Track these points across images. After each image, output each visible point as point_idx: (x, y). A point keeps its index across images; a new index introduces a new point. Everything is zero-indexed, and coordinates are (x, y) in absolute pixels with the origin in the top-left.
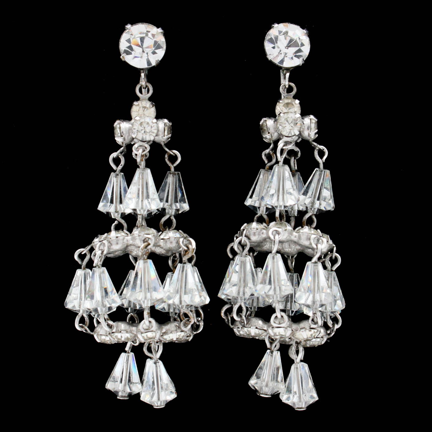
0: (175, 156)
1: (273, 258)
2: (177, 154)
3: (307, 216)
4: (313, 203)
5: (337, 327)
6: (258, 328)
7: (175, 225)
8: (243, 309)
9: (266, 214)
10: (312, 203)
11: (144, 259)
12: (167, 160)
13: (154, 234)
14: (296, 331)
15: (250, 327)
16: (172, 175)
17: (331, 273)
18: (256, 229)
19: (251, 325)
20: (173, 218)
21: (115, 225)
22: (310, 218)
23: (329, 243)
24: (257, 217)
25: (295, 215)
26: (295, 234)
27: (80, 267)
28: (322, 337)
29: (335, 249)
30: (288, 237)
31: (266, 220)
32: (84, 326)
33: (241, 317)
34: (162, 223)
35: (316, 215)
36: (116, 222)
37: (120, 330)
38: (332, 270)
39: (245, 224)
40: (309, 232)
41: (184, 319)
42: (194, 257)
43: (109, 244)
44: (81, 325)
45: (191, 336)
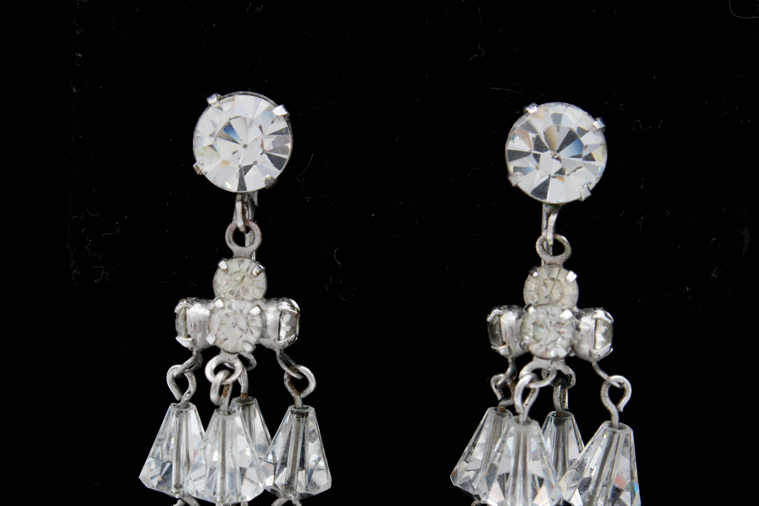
0: (302, 379)
2: (307, 376)
10: (590, 496)
12: (286, 383)
16: (296, 417)
20: (296, 502)
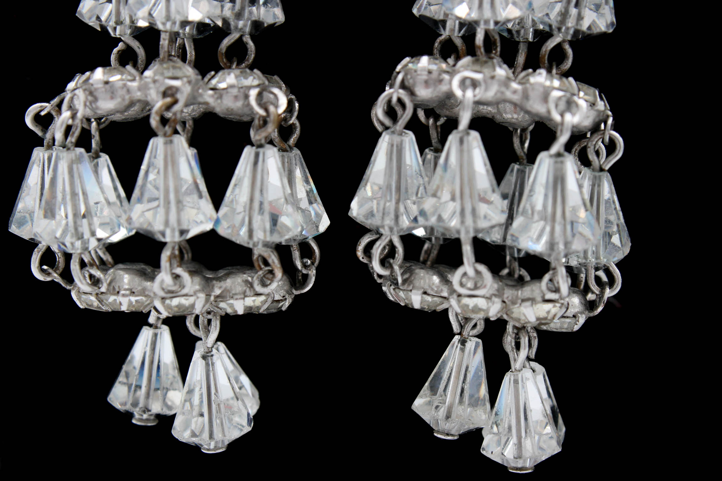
1: (461, 141)
3: (551, 44)
4: (564, 15)
5: (609, 293)
6: (429, 291)
7: (253, 56)
8: (397, 250)
9: (460, 35)
10: (562, 14)
11: (165, 135)
13: (189, 79)
14: (514, 303)
15: (411, 290)
17: (600, 177)
18: (426, 73)
19: (413, 287)
20: (247, 39)
21: (119, 51)
22: (559, 47)
23: (596, 108)
24: (440, 42)
25: (527, 39)
26: (515, 85)
27: (40, 142)
28: (574, 316)
29: (610, 121)
30: (499, 95)
31: (460, 48)
32: (51, 271)
33: (391, 267)
34: (224, 51)
35: (571, 43)
36: (121, 45)
37: (117, 290)
38: (602, 170)
39: (407, 59)
40: (548, 83)
41: (261, 269)
42: (295, 128)
43: (90, 98)
44: (45, 267)
45: (286, 299)
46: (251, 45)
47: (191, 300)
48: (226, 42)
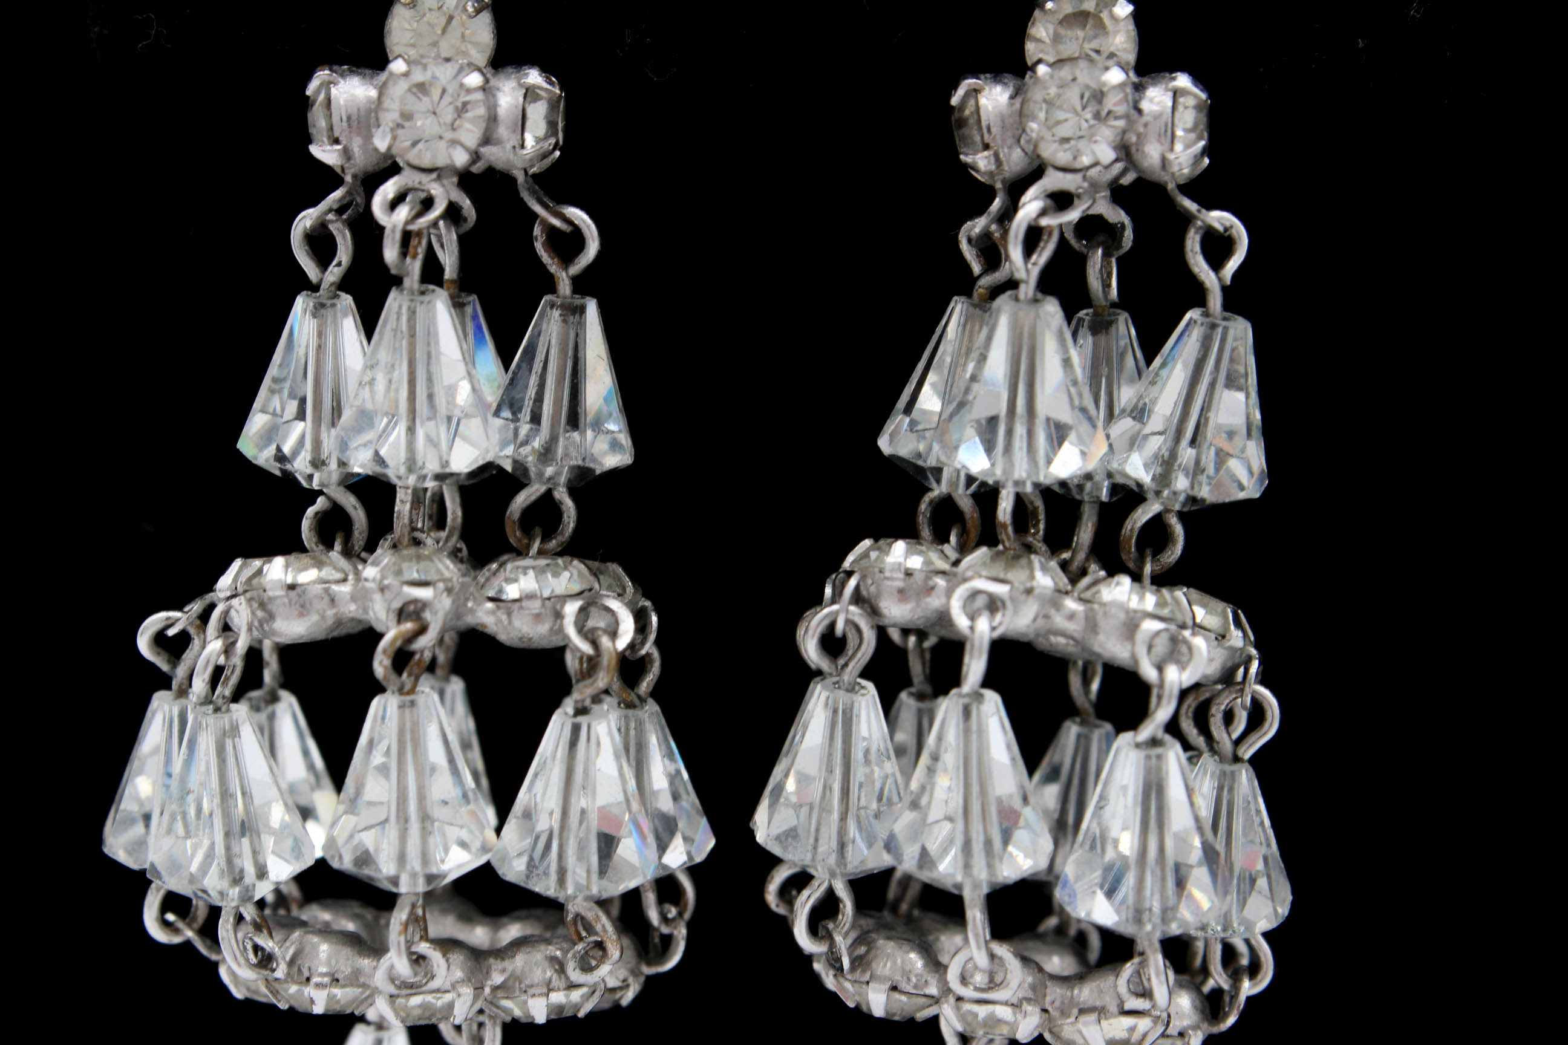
0: (572, 232)
1: (967, 712)
2: (582, 226)
3: (1142, 516)
4: (1167, 465)
5: (1248, 988)
6: (904, 986)
7: (572, 525)
8: (841, 906)
9: (969, 492)
10: (1163, 461)
11: (401, 691)
12: (539, 246)
13: (450, 585)
14: (1064, 1014)
15: (868, 983)
16: (561, 315)
17: (1233, 773)
19: (871, 977)
20: (562, 495)
21: (317, 514)
22: (1157, 523)
23: (1228, 644)
24: (931, 502)
25: (1098, 497)
26: (1071, 604)
27: (164, 682)
28: (1181, 1034)
29: (1255, 666)
30: (1041, 622)
31: (968, 516)
32: (180, 925)
33: (829, 937)
34: (517, 516)
35: (1182, 516)
36: (321, 502)
37: (306, 974)
38: (1237, 759)
39: (867, 543)
40: (1134, 603)
41: (581, 939)
42: (651, 662)
43: (260, 614)
44: (170, 917)
45: (628, 986)
46: (569, 506)
47: (448, 997)
48: (522, 500)
